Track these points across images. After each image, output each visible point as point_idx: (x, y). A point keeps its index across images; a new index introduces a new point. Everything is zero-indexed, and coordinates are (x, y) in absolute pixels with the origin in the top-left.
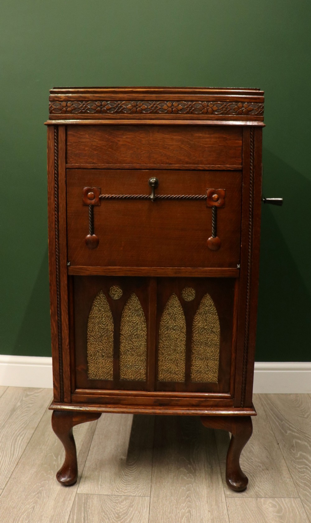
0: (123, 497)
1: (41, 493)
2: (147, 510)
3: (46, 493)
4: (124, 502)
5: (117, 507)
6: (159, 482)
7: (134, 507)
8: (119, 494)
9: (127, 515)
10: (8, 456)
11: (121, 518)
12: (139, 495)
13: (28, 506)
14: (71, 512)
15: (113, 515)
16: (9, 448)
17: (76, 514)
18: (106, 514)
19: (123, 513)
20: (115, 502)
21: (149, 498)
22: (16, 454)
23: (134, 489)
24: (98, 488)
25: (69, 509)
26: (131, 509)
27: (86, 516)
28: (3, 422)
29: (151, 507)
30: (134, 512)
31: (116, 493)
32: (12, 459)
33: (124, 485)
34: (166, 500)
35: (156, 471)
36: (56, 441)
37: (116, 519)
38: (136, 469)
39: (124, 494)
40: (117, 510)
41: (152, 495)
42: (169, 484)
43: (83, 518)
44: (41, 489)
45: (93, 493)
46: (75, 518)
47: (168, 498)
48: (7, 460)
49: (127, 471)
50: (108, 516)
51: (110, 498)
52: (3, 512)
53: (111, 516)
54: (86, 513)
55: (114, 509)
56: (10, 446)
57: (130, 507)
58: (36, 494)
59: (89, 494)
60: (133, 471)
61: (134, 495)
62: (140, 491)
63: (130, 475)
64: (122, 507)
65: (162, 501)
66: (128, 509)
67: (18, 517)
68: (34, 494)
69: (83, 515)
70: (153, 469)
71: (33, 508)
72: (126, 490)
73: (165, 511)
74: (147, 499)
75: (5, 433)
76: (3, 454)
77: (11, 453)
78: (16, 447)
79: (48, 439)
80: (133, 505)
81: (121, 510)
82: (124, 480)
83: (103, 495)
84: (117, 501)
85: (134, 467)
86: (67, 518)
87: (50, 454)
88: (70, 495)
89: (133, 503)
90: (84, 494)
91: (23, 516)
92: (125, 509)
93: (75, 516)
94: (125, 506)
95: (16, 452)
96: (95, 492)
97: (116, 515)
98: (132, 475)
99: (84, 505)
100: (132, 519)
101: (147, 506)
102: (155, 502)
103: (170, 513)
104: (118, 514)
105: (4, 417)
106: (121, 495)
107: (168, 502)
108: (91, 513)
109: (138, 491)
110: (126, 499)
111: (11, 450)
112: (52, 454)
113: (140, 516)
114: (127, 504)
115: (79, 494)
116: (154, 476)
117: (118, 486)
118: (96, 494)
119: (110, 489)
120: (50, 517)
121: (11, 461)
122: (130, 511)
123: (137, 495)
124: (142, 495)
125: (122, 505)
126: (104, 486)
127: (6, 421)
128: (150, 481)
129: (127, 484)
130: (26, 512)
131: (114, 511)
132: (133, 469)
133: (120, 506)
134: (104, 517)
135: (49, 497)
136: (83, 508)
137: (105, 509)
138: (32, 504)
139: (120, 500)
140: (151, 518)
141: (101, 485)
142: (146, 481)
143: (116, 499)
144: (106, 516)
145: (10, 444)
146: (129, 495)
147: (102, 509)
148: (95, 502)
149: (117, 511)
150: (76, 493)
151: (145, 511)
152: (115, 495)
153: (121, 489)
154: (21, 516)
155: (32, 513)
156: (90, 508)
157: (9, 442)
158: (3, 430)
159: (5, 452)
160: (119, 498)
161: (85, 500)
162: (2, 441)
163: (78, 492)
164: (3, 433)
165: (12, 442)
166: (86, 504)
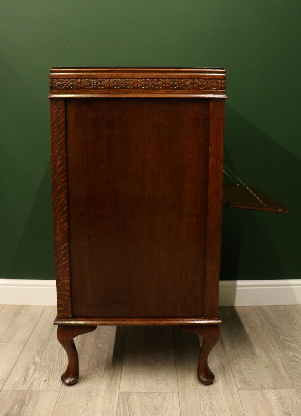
0: (157, 393)
1: (91, 393)
2: (177, 402)
3: (95, 393)
4: (159, 397)
5: (154, 401)
6: (184, 380)
7: (167, 400)
8: (153, 391)
9: (162, 407)
10: (57, 364)
11: (158, 410)
12: (169, 391)
13: (82, 404)
14: (118, 407)
15: (151, 407)
16: (57, 358)
17: (122, 408)
18: (146, 407)
19: (159, 405)
20: (152, 398)
21: (177, 393)
22: (64, 362)
23: (165, 387)
24: (136, 387)
25: (116, 404)
26: (165, 402)
27: (130, 409)
28: (48, 336)
29: (180, 400)
30: (167, 404)
31: (151, 391)
32: (61, 367)
33: (157, 384)
34: (191, 394)
35: (180, 372)
36: (95, 350)
37: (154, 411)
38: (163, 371)
39: (157, 391)
40: (154, 403)
41: (180, 391)
42: (191, 381)
43: (128, 411)
44: (90, 390)
45: (132, 391)
46: (122, 411)
47: (193, 392)
48: (57, 368)
49: (157, 373)
50: (147, 409)
51: (147, 394)
52: (63, 409)
53: (150, 408)
54: (129, 407)
55: (152, 403)
56: (57, 356)
57: (163, 400)
58: (87, 394)
59: (129, 392)
60: (162, 373)
61: (166, 391)
62: (169, 388)
63: (160, 376)
64: (157, 401)
65: (188, 395)
66: (163, 402)
67: (76, 412)
68: (85, 394)
69: (128, 408)
70: (178, 370)
71: (87, 404)
72: (158, 387)
73: (192, 402)
74: (176, 394)
75: (51, 345)
76: (53, 362)
77: (59, 362)
78: (62, 357)
79: (88, 349)
80: (166, 399)
81: (157, 403)
82: (156, 380)
83: (141, 392)
84: (153, 397)
85: (162, 369)
86: (116, 411)
87: (92, 362)
88: (114, 393)
89: (166, 398)
90: (126, 392)
91: (79, 411)
92: (160, 402)
93: (122, 410)
94: (160, 400)
95: (64, 361)
96: (134, 390)
97: (154, 408)
98: (161, 375)
99: (127, 400)
100: (167, 409)
101: (177, 399)
102: (183, 396)
103: (196, 404)
104: (155, 406)
105: (47, 332)
106: (155, 391)
107: (193, 396)
108: (134, 407)
109: (168, 388)
110: (159, 395)
111: (59, 360)
112: (94, 361)
113: (173, 407)
114: (161, 399)
115: (121, 392)
116: (179, 376)
117: (152, 385)
118: (135, 392)
119: (146, 387)
120: (101, 411)
121: (61, 369)
122: (164, 403)
123: (168, 391)
124: (172, 391)
125: (157, 400)
126: (140, 385)
127: (50, 336)
128: (176, 380)
129: (158, 383)
130: (82, 408)
131: (152, 404)
132: (161, 371)
133: (156, 400)
134: (145, 409)
135: (97, 396)
136: (127, 404)
137: (144, 403)
138: (85, 402)
139: (155, 395)
140: (182, 409)
141: (138, 385)
142: (173, 380)
143: (152, 395)
144: (146, 408)
145: (58, 354)
146: (161, 391)
147: (142, 403)
148: (135, 398)
149: (154, 405)
150: (119, 392)
151: (177, 403)
152: (150, 392)
153: (154, 387)
154: (78, 411)
155: (87, 409)
156: (132, 403)
157: (56, 353)
158: (49, 343)
159: (54, 361)
160: (154, 394)
161: (127, 397)
162: (50, 352)
163: (120, 391)
164: (49, 346)
165: (59, 353)
166: (129, 400)
